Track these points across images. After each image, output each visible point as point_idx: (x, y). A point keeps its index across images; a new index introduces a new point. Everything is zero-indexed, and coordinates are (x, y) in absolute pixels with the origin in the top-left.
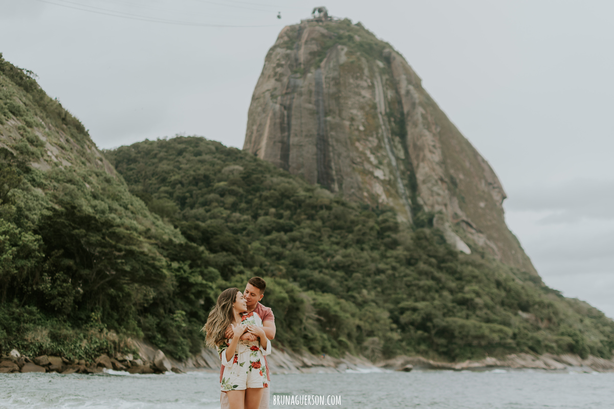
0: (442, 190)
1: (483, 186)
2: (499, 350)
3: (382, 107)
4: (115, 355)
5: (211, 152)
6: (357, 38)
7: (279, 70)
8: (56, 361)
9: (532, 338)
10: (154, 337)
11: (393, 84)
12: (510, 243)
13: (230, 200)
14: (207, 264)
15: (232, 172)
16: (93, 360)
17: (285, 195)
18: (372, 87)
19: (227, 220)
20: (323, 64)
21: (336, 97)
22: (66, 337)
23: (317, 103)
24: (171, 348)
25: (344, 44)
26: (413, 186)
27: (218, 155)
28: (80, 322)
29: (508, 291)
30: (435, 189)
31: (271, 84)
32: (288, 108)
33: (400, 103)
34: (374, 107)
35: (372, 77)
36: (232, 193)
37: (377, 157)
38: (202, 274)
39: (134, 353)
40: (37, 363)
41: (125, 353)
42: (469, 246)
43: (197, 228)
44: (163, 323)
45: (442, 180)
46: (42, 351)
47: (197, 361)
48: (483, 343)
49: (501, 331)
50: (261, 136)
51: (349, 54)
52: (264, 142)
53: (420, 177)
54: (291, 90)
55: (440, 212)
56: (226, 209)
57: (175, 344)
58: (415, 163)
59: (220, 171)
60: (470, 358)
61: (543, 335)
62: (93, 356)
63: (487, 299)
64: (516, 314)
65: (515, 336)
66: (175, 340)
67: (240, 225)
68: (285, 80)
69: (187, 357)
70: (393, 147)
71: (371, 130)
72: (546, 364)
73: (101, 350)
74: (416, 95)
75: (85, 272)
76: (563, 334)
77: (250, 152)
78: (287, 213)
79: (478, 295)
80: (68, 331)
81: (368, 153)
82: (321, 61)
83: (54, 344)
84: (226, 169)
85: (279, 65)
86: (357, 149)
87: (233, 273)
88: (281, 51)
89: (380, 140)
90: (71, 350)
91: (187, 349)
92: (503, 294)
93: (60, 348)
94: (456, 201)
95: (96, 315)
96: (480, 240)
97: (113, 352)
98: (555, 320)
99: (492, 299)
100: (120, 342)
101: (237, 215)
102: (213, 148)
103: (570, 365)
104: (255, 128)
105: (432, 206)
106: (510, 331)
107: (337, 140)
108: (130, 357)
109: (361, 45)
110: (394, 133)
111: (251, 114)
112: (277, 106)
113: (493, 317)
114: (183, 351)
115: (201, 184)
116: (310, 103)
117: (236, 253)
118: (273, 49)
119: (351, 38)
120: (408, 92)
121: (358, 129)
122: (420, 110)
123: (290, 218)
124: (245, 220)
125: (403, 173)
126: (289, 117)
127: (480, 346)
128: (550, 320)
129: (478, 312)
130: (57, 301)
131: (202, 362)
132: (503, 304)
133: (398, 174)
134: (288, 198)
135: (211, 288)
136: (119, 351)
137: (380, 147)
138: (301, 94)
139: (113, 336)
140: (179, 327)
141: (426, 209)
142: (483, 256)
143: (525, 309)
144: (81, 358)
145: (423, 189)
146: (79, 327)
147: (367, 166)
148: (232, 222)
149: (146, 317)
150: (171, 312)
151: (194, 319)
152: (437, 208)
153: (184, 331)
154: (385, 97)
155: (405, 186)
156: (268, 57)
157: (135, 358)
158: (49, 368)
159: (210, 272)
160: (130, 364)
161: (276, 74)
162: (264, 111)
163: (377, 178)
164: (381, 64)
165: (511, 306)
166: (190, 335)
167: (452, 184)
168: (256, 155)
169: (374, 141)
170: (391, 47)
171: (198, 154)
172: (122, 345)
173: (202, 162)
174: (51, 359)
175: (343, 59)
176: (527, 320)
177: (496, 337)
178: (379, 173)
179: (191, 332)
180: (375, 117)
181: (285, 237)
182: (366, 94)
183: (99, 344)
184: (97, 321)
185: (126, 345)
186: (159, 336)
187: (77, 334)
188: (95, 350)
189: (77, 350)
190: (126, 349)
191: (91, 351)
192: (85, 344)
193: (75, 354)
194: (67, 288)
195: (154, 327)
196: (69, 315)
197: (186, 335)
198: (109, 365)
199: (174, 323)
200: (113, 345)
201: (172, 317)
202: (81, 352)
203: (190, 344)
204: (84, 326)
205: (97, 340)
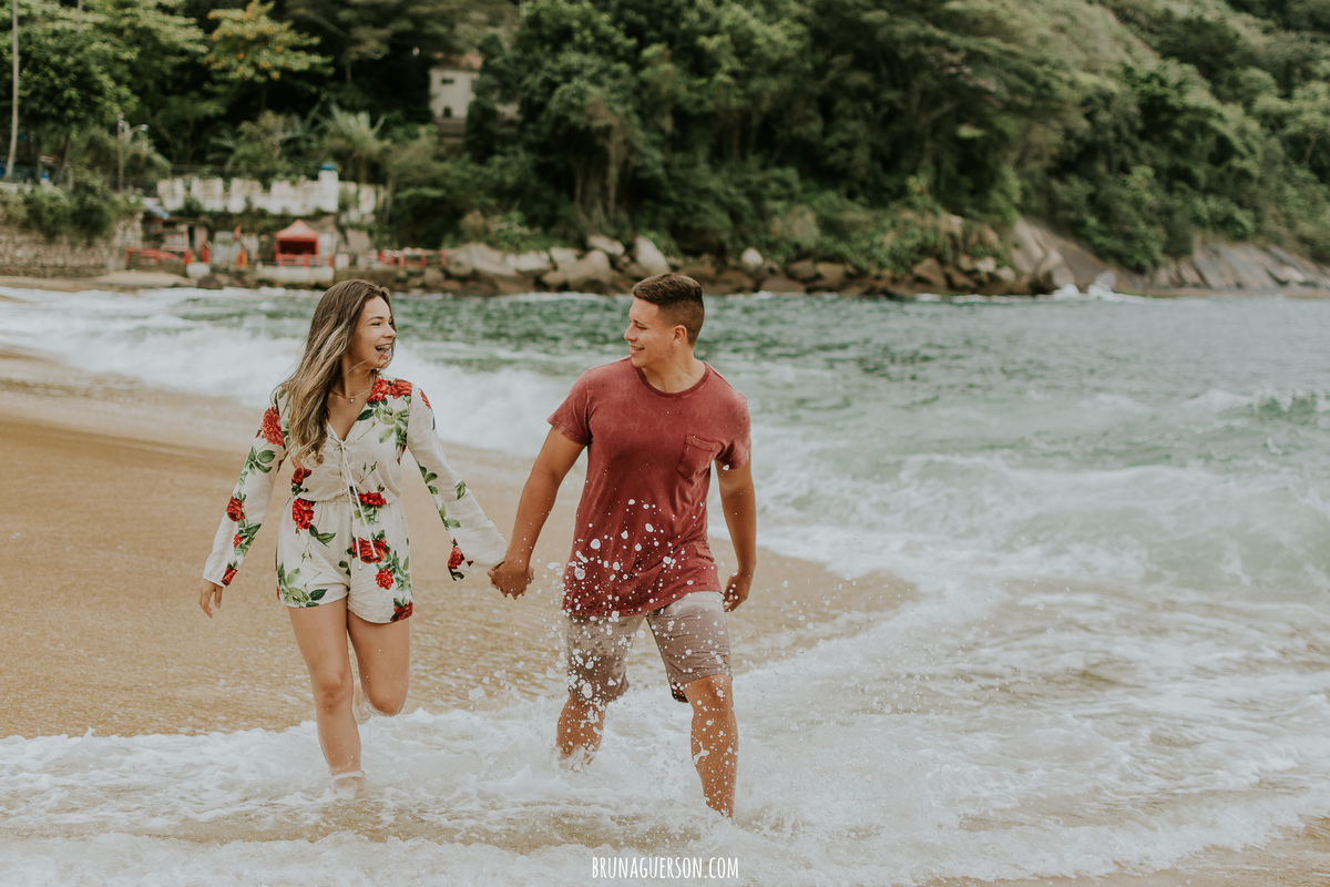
4: (956, 258)
8: (831, 271)
10: (1081, 224)
16: (909, 271)
22: (855, 226)
24: (1117, 244)
28: (885, 196)
39: (996, 256)
40: (792, 276)
41: (975, 256)
44: (1102, 194)
46: (801, 254)
47: (1179, 274)
57: (1129, 238)
62: (909, 263)
66: (1128, 229)
69: (1156, 264)
73: (924, 250)
75: (892, 95)
80: (856, 214)
83: (829, 240)
90: (863, 252)
91: (1156, 248)
93: (842, 247)
95: (917, 184)
97: (949, 255)
100: (966, 235)
108: (987, 265)
114: (1147, 251)
130: (837, 158)
131: (1191, 275)
136: (966, 252)
139: (954, 223)
140: (1137, 203)
144: (881, 265)
146: (883, 205)
149: (1062, 180)
150: (1125, 169)
151: (1181, 185)
153: (1151, 209)
157: (998, 266)
158: (812, 286)
159: (1250, 80)
160: (985, 279)
166: (1164, 219)
172: (973, 239)
174: (823, 268)
179: (1167, 212)
183: (919, 239)
184: (921, 194)
185: (982, 241)
186: (1092, 221)
187: (877, 220)
188: (911, 250)
189: (876, 251)
190: (980, 249)
191: (904, 254)
192: (889, 239)
193: (871, 258)
194: (854, 133)
195: (1083, 201)
196: (863, 184)
197: (1155, 218)
198: (939, 280)
199: (1127, 194)
200: (948, 242)
201: (1125, 181)
202: (882, 254)
203: (1164, 236)
204: (893, 205)
205: (917, 232)
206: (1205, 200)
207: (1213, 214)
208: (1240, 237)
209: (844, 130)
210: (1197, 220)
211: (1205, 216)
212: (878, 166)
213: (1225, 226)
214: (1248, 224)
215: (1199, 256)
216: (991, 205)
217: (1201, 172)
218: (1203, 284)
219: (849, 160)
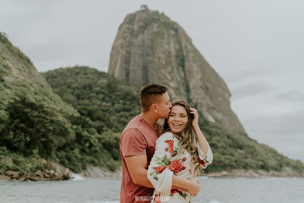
0: (201, 92)
1: (220, 90)
2: (229, 168)
3: (173, 53)
4: (45, 170)
5: (92, 73)
6: (162, 20)
7: (125, 35)
8: (16, 174)
9: (244, 162)
10: (64, 162)
11: (179, 42)
12: (233, 118)
13: (101, 96)
14: (90, 126)
15: (102, 83)
16: (34, 173)
17: (127, 94)
18: (169, 43)
19: (100, 106)
20: (146, 32)
21: (152, 48)
22: (20, 162)
23: (143, 51)
24: (72, 167)
25: (155, 22)
26: (188, 90)
27: (95, 75)
28: (28, 154)
29: (233, 140)
30: (199, 92)
31: (121, 41)
32: (129, 53)
33: (182, 50)
34: (170, 53)
35: (169, 38)
36: (102, 93)
37: (171, 77)
38: (88, 131)
39: (54, 169)
40: (6, 175)
41: (49, 169)
42: (214, 119)
43: (85, 109)
44: (69, 155)
45: (201, 87)
46: (9, 169)
47: (85, 173)
48: (221, 164)
49: (229, 159)
50: (116, 66)
51: (158, 27)
52: (117, 69)
53: (191, 86)
54: (130, 44)
55: (201, 103)
56: (99, 100)
57: (74, 165)
58: (189, 79)
59: (96, 82)
60: (215, 172)
61: (250, 161)
62: (34, 171)
63: (223, 144)
64: (236, 151)
65: (236, 161)
66: (75, 163)
67: (106, 108)
68: (128, 39)
69: (80, 171)
70: (178, 72)
71: (168, 63)
72: (251, 174)
73: (38, 168)
74: (189, 47)
75: (30, 130)
76: (258, 160)
77: (111, 74)
78: (128, 103)
79: (219, 141)
80: (21, 159)
81: (167, 75)
82: (144, 30)
83: (15, 165)
84: (99, 82)
85: (125, 32)
86: (161, 73)
87: (103, 131)
88: (126, 26)
89: (172, 68)
90: (23, 168)
91: (80, 167)
92: (230, 141)
93: (18, 167)
94: (208, 98)
95: (36, 151)
96: (219, 116)
98: (255, 153)
99: (226, 144)
100: (47, 164)
101: (104, 103)
102: (93, 71)
103: (262, 175)
104: (113, 62)
105: (197, 100)
106: (234, 159)
107: (152, 68)
108: (52, 172)
109: (163, 24)
110: (179, 65)
111: (112, 55)
112: (124, 52)
113: (226, 152)
114: (78, 168)
115: (87, 89)
116: (139, 50)
117: (104, 121)
118: (122, 25)
119: (159, 20)
120: (186, 46)
121: (162, 63)
122: (191, 54)
123: (130, 105)
124: (108, 106)
125: (183, 84)
126: (129, 57)
127: (219, 166)
128: (252, 153)
129: (219, 150)
130: (16, 145)
131: (87, 174)
132: (230, 146)
133: (181, 84)
134: (129, 95)
135: (92, 138)
136: (47, 169)
137: (172, 72)
138: (135, 46)
139: (44, 161)
140: (76, 157)
141: (194, 101)
142: (221, 123)
143: (241, 148)
144: (28, 172)
145: (193, 92)
146: (27, 157)
147: (166, 81)
148: (102, 106)
149: (60, 152)
150: (72, 149)
151: (84, 153)
152: (199, 101)
153: (79, 159)
154: (175, 48)
155: (184, 90)
156: (120, 29)
157: (55, 172)
158: (12, 177)
159: (92, 131)
160: (52, 175)
161: (123, 36)
162: (118, 54)
163: (171, 86)
164: (173, 32)
165: (234, 147)
167: (207, 89)
168: (113, 75)
169: (169, 69)
170: (178, 24)
171: (86, 74)
172: (49, 166)
173: (88, 78)
174: (13, 173)
175: (155, 29)
176: (241, 154)
177: (227, 162)
178: (172, 84)
179: (82, 159)
180: (170, 57)
181: (127, 114)
182: (166, 46)
183: (37, 165)
184: (36, 154)
185: (50, 166)
186: (67, 161)
187: (26, 160)
188: (35, 168)
189: (26, 168)
190: (50, 168)
191: (33, 169)
192: (30, 165)
193: (25, 170)
194: (21, 138)
195: (64, 157)
196: (22, 151)
197: (80, 161)
198: (42, 176)
199: (74, 155)
200: (44, 166)
201: (73, 152)
202: (28, 169)
203: (82, 165)
204: (29, 157)
205: (36, 163)
206: (88, 157)
207: (90, 160)
208: (96, 165)
209: (18, 137)
210: (87, 161)
211: (89, 160)
212: (25, 147)
213: (92, 163)
214: (97, 163)
215: (88, 169)
216: (53, 157)
217: (87, 150)
218: (90, 176)
219: (19, 145)
